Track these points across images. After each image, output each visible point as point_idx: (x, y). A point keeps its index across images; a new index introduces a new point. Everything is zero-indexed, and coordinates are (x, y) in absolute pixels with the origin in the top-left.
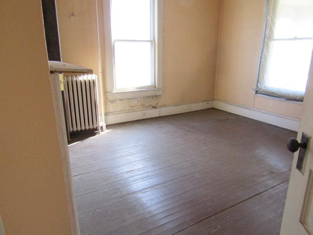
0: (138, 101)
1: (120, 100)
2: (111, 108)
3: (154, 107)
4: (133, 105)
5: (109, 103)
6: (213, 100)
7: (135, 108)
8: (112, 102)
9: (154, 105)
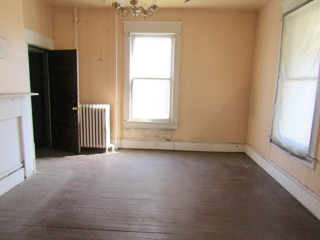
0: (152, 132)
1: (135, 128)
2: (126, 134)
3: (168, 140)
4: (147, 135)
5: (125, 129)
6: (245, 143)
7: (148, 137)
8: (128, 129)
9: (168, 138)
